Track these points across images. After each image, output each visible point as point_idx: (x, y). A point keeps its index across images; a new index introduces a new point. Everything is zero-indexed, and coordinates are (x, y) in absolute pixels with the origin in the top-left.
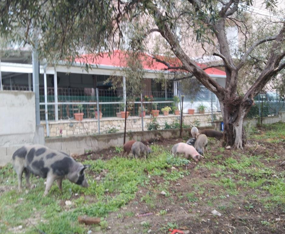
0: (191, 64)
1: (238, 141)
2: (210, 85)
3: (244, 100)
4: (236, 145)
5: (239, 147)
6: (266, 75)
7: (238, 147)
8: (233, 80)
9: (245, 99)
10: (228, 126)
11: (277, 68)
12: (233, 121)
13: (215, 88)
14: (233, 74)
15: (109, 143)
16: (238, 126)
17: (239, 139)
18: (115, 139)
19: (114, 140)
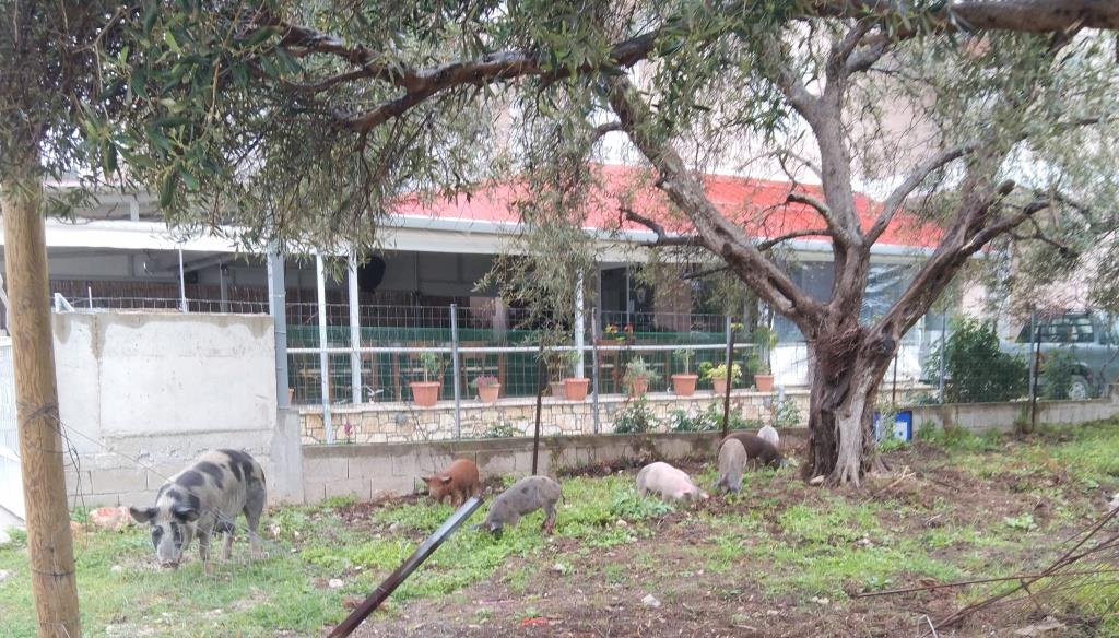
0: (720, 230)
1: (845, 462)
2: (775, 294)
3: (868, 341)
4: (839, 473)
5: (849, 479)
6: (937, 264)
7: (844, 479)
8: (848, 277)
9: (873, 336)
10: (820, 416)
11: (970, 244)
12: (836, 402)
13: (790, 303)
14: (852, 258)
15: (488, 466)
16: (847, 416)
17: (849, 455)
18: (504, 456)
19: (502, 458)
